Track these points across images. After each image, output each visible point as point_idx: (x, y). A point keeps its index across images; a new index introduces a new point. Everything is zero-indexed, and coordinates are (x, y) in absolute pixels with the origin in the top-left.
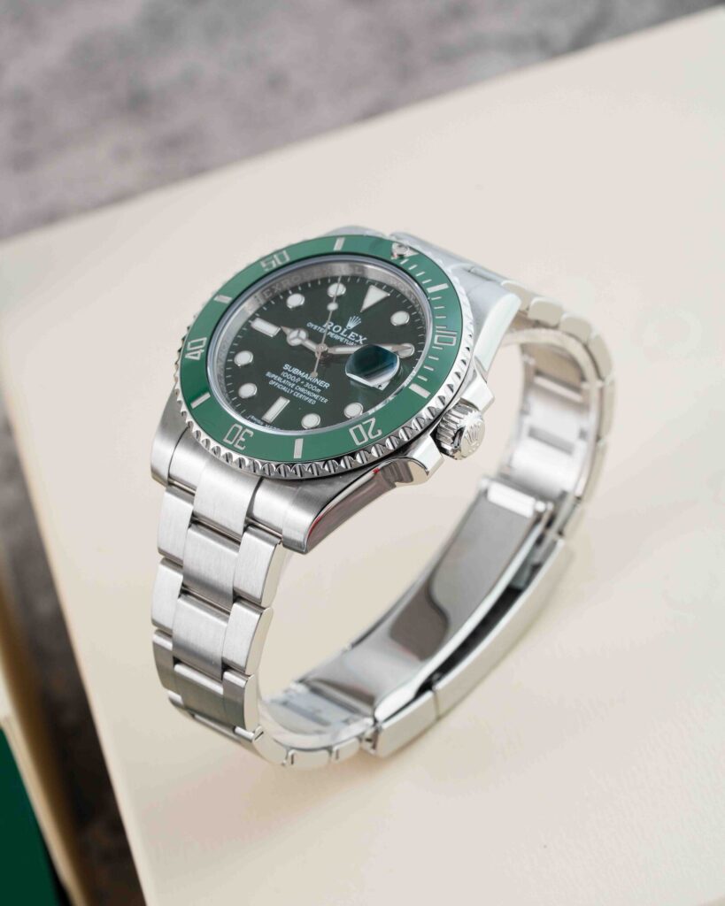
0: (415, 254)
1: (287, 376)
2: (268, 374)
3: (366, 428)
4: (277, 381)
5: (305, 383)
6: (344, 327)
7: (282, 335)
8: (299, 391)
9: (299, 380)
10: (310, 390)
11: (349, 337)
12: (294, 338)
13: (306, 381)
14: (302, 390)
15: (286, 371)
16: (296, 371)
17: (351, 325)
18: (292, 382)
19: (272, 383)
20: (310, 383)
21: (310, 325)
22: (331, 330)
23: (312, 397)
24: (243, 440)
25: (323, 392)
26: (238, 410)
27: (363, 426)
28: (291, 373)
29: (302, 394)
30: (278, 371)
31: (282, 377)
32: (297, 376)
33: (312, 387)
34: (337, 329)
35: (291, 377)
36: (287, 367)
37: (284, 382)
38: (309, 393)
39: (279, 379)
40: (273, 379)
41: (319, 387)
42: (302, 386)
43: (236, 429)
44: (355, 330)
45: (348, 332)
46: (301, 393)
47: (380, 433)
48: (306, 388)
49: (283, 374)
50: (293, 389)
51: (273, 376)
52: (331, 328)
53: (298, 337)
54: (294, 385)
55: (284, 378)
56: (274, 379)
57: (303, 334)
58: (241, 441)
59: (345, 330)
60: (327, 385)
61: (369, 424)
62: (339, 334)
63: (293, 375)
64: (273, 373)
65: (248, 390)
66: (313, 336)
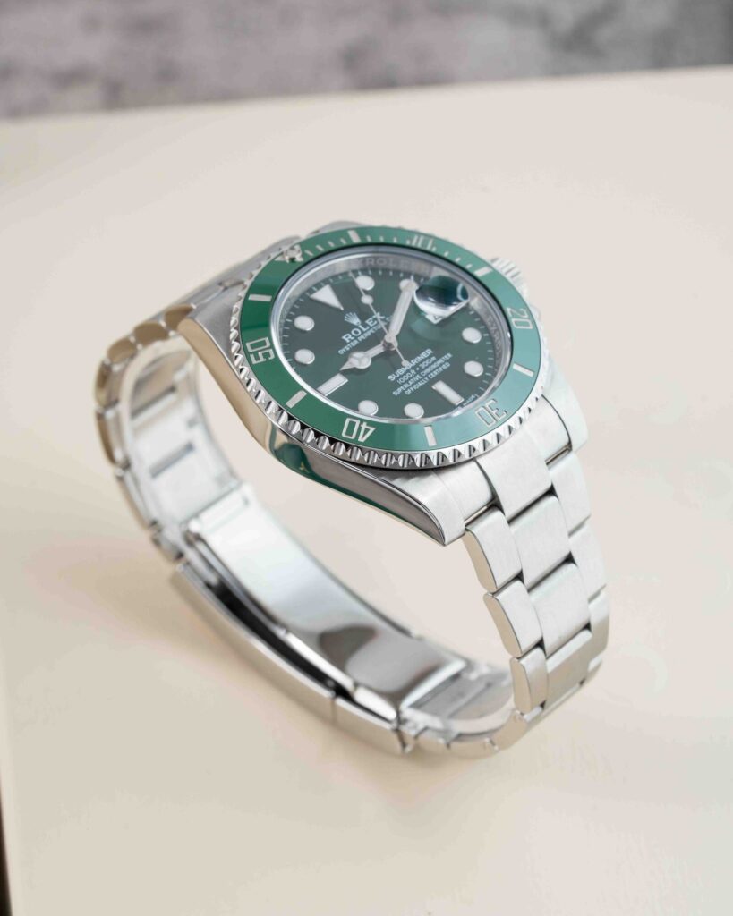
1: (404, 379)
2: (395, 393)
4: (409, 388)
5: (420, 367)
6: (354, 326)
7: (352, 375)
8: (429, 373)
9: (413, 371)
10: (430, 365)
11: (371, 325)
13: (417, 365)
14: (428, 370)
16: (400, 372)
17: (355, 321)
18: (414, 377)
19: (408, 392)
20: (421, 363)
21: (342, 350)
22: (356, 337)
25: (438, 355)
28: (401, 376)
30: (396, 385)
31: (403, 384)
32: (408, 371)
33: (427, 362)
34: (356, 332)
35: (407, 376)
36: (392, 378)
37: (411, 383)
38: (434, 366)
39: (406, 386)
40: (403, 391)
41: (430, 357)
42: (422, 370)
44: (362, 320)
45: (364, 325)
46: (432, 372)
47: (523, 310)
48: (427, 367)
49: (400, 381)
50: (424, 377)
51: (399, 390)
52: (352, 336)
53: (360, 359)
54: (418, 376)
55: (407, 382)
57: (359, 356)
59: (361, 326)
60: (429, 351)
61: (512, 313)
62: (363, 333)
63: (405, 374)
64: (396, 389)
65: (414, 410)
66: (364, 346)
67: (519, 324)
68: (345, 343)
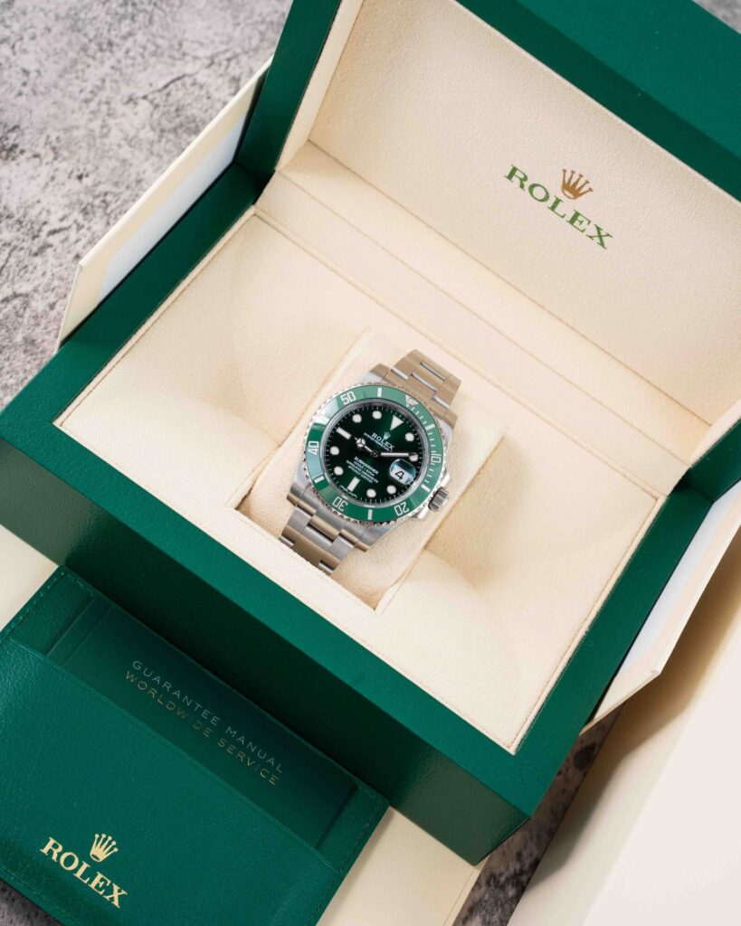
0: (417, 403)
1: (357, 464)
2: (348, 462)
3: (402, 507)
5: (366, 470)
6: (382, 437)
7: (352, 441)
8: (363, 474)
9: (363, 467)
10: (369, 474)
11: (385, 444)
12: (359, 443)
13: (367, 468)
14: (365, 474)
15: (356, 461)
16: (361, 461)
17: (386, 437)
18: (359, 468)
20: (369, 470)
21: (365, 434)
22: (376, 439)
23: (371, 479)
25: (376, 476)
28: (359, 462)
29: (365, 476)
30: (352, 461)
32: (362, 465)
33: (370, 472)
34: (379, 439)
35: (359, 465)
36: (356, 458)
37: (355, 467)
38: (368, 476)
39: (353, 465)
41: (373, 473)
43: (339, 500)
44: (388, 440)
45: (385, 442)
47: (408, 510)
48: (367, 473)
49: (355, 463)
50: (361, 472)
51: (350, 463)
52: (376, 437)
53: (361, 442)
54: (361, 470)
55: (355, 465)
56: (351, 466)
57: (363, 442)
59: (383, 440)
60: (377, 472)
61: (403, 505)
62: (380, 442)
64: (350, 461)
65: (339, 471)
66: (368, 443)
67: (398, 508)
68: (371, 435)
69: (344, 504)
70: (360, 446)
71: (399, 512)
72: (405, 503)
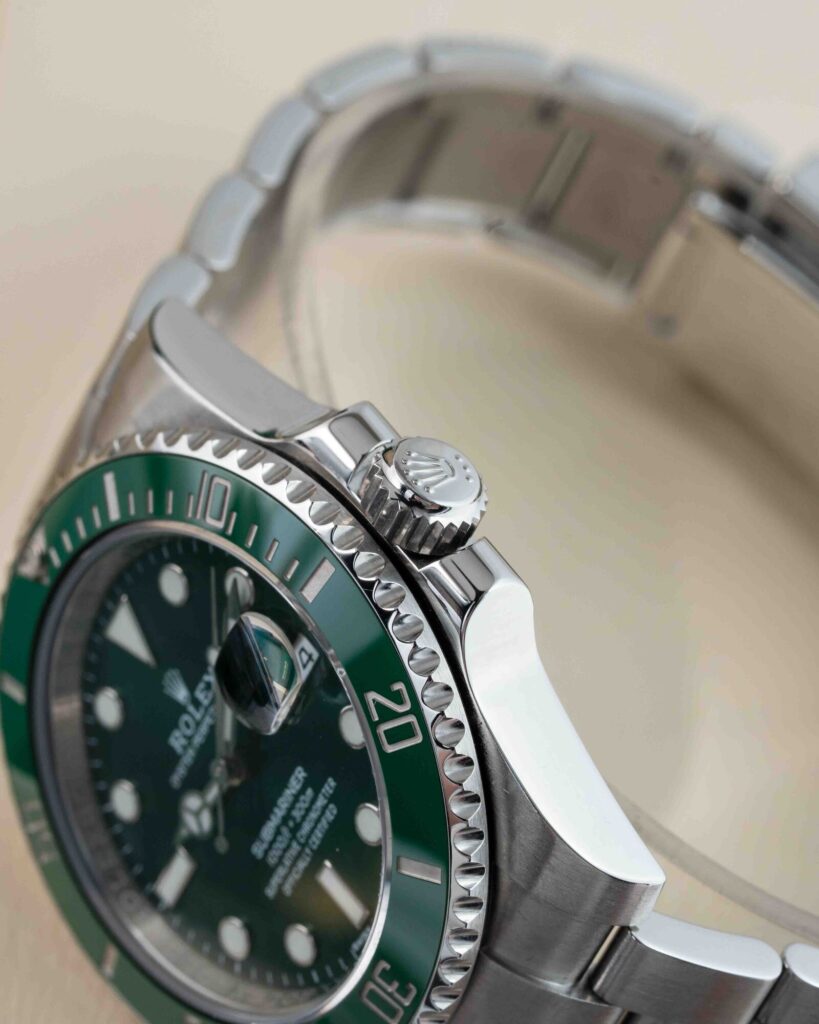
0: (40, 529)
1: (276, 853)
2: (270, 892)
3: (387, 714)
4: (286, 878)
5: (294, 819)
6: (182, 709)
7: (195, 845)
8: (309, 836)
9: (285, 830)
10: (308, 810)
11: (206, 702)
12: (200, 824)
13: (289, 813)
14: (306, 828)
15: (266, 852)
16: (267, 832)
17: (181, 694)
18: (288, 847)
19: (288, 889)
20: (293, 805)
22: (189, 738)
23: (319, 814)
24: (396, 985)
25: (314, 782)
26: (342, 975)
27: (383, 719)
28: (271, 845)
30: (267, 870)
32: (278, 832)
33: (302, 806)
34: (187, 725)
35: (280, 845)
36: (258, 850)
37: (288, 863)
38: (313, 815)
39: (281, 871)
40: (281, 886)
41: (302, 791)
42: (298, 827)
43: (373, 995)
44: (191, 688)
45: (196, 703)
46: (312, 831)
47: (399, 686)
48: (304, 818)
49: (272, 860)
50: (303, 846)
51: (275, 881)
52: (184, 736)
53: (197, 814)
54: (295, 845)
55: (280, 861)
56: (282, 881)
57: (192, 802)
58: (398, 990)
59: (191, 709)
60: (300, 773)
61: (378, 706)
62: (198, 724)
63: (274, 840)
64: (268, 883)
65: (300, 945)
66: (198, 780)
67: (394, 736)
68: (176, 756)
69: (384, 974)
70: (206, 820)
71: (406, 732)
72: (372, 696)
